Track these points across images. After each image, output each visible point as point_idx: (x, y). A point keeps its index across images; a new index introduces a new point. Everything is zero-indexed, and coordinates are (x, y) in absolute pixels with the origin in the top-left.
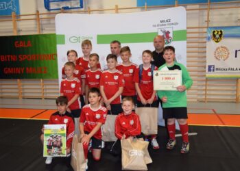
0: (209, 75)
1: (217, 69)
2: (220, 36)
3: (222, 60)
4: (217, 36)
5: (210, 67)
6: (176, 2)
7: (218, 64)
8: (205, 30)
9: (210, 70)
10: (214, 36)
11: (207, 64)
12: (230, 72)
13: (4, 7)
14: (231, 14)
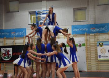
0: (99, 59)
1: (102, 57)
2: (102, 45)
3: (103, 53)
4: (101, 45)
5: (99, 56)
6: (86, 33)
7: (102, 55)
8: (97, 43)
9: (99, 57)
10: (100, 45)
11: (98, 55)
12: (107, 57)
13: (20, 34)
14: (106, 37)
